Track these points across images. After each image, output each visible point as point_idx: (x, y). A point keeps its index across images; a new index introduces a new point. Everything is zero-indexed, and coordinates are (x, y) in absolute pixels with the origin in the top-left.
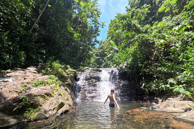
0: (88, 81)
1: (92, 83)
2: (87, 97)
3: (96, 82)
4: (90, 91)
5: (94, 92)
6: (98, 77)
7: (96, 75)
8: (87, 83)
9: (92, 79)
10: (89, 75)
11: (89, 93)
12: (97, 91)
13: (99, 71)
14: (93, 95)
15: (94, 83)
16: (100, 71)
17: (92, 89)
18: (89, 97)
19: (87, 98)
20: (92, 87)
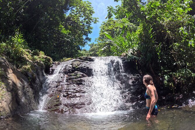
0: (68, 75)
1: (76, 78)
2: (61, 104)
3: (83, 76)
4: (69, 93)
5: (77, 94)
6: (88, 68)
7: (83, 65)
8: (65, 79)
9: (76, 72)
10: (71, 65)
11: (68, 96)
12: (84, 93)
13: (90, 61)
14: (76, 101)
15: (79, 79)
16: (92, 60)
17: (74, 89)
18: (66, 105)
19: (61, 107)
20: (75, 85)
